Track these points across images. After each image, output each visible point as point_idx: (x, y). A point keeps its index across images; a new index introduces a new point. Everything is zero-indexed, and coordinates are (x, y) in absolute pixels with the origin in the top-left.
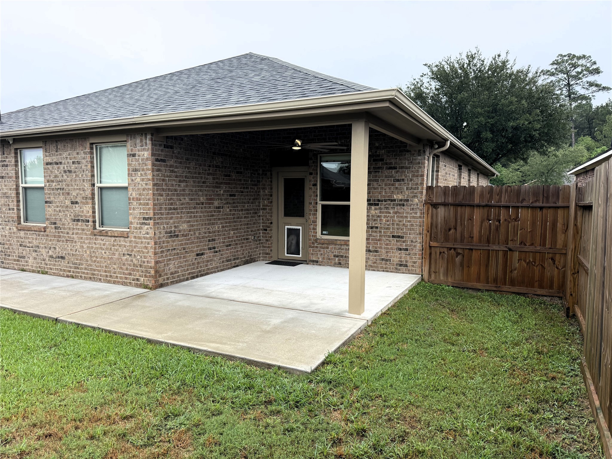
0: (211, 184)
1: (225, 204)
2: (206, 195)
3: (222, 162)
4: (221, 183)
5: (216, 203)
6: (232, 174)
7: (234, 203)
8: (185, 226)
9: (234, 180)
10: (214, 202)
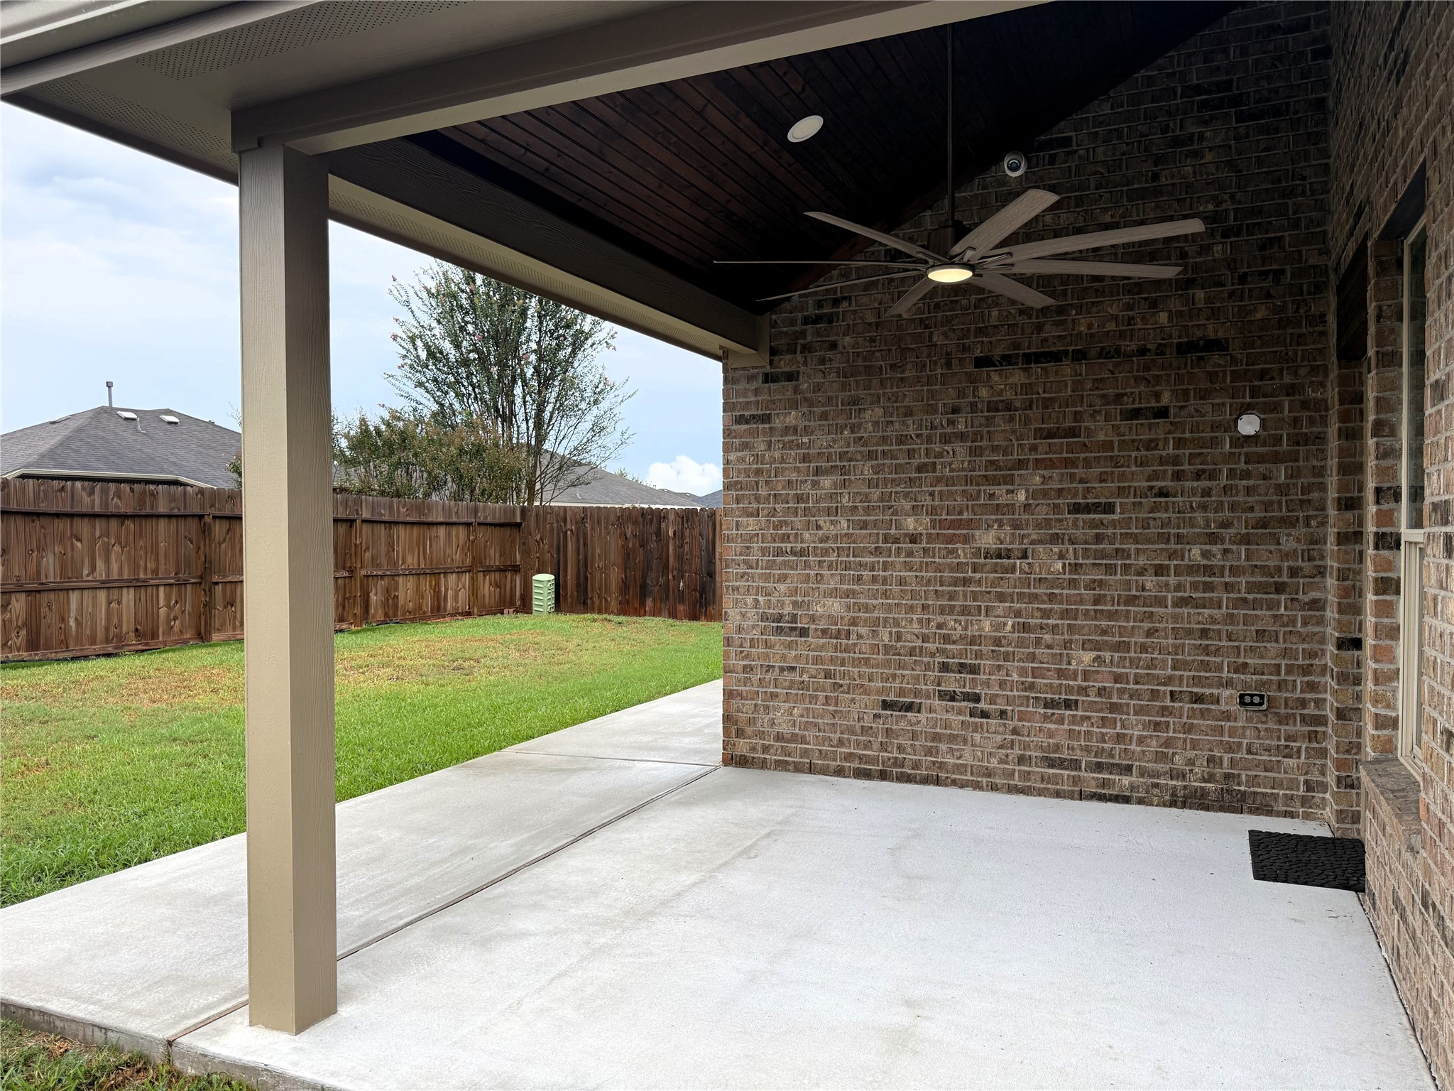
0: (963, 470)
1: (1040, 542)
2: (932, 511)
3: (1027, 388)
4: (1021, 464)
5: (987, 539)
6: (1091, 425)
7: (1099, 539)
8: (835, 606)
9: (1108, 446)
10: (977, 533)
